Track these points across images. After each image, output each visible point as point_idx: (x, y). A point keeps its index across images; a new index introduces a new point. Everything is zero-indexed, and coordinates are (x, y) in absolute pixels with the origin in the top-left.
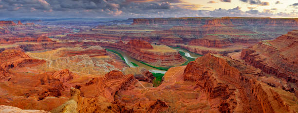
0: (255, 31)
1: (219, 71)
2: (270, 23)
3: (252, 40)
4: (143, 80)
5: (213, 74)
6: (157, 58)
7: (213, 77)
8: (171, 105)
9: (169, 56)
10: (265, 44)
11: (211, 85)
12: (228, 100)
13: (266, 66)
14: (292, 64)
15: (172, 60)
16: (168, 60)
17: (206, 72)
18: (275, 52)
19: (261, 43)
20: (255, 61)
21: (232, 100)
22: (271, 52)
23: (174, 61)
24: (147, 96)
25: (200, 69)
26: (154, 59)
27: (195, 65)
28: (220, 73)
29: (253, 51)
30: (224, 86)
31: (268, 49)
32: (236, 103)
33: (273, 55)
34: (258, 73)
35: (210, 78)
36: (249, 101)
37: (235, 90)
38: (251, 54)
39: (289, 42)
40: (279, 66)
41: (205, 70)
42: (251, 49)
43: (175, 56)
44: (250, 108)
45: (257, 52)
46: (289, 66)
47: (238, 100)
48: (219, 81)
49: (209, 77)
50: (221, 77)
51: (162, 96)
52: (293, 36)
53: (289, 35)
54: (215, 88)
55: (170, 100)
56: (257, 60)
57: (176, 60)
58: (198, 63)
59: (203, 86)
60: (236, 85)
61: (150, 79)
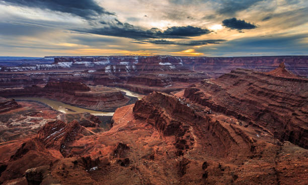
0: (194, 70)
1: (169, 109)
2: (208, 62)
3: (192, 79)
4: (90, 126)
5: (163, 112)
6: (97, 100)
7: (164, 115)
8: (132, 146)
9: (111, 97)
10: (208, 82)
11: (163, 122)
12: (184, 137)
13: (213, 105)
14: (240, 102)
15: (115, 101)
16: (111, 101)
17: (156, 110)
18: (220, 90)
19: (204, 82)
20: (201, 99)
21: (188, 137)
22: (216, 90)
23: (117, 101)
24: (101, 142)
25: (149, 107)
26: (94, 102)
27: (143, 104)
28: (171, 111)
29: (197, 90)
30: (177, 123)
31: (212, 88)
32: (193, 140)
33: (219, 93)
34: (207, 111)
35: (162, 116)
36: (206, 137)
37: (189, 127)
38: (196, 93)
39: (233, 81)
40: (227, 104)
41: (154, 109)
42: (194, 88)
43: (117, 96)
44: (210, 144)
45: (201, 91)
46: (237, 104)
47: (195, 137)
48: (171, 119)
49: (160, 115)
50: (172, 114)
51: (118, 139)
52: (237, 75)
53: (232, 74)
54: (169, 125)
55: (128, 141)
56: (203, 98)
57: (118, 100)
58: (147, 102)
59: (154, 124)
60: (190, 123)
61: (97, 124)
